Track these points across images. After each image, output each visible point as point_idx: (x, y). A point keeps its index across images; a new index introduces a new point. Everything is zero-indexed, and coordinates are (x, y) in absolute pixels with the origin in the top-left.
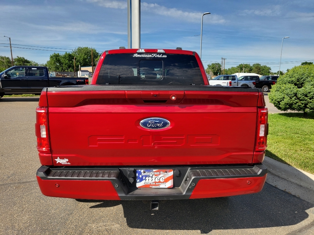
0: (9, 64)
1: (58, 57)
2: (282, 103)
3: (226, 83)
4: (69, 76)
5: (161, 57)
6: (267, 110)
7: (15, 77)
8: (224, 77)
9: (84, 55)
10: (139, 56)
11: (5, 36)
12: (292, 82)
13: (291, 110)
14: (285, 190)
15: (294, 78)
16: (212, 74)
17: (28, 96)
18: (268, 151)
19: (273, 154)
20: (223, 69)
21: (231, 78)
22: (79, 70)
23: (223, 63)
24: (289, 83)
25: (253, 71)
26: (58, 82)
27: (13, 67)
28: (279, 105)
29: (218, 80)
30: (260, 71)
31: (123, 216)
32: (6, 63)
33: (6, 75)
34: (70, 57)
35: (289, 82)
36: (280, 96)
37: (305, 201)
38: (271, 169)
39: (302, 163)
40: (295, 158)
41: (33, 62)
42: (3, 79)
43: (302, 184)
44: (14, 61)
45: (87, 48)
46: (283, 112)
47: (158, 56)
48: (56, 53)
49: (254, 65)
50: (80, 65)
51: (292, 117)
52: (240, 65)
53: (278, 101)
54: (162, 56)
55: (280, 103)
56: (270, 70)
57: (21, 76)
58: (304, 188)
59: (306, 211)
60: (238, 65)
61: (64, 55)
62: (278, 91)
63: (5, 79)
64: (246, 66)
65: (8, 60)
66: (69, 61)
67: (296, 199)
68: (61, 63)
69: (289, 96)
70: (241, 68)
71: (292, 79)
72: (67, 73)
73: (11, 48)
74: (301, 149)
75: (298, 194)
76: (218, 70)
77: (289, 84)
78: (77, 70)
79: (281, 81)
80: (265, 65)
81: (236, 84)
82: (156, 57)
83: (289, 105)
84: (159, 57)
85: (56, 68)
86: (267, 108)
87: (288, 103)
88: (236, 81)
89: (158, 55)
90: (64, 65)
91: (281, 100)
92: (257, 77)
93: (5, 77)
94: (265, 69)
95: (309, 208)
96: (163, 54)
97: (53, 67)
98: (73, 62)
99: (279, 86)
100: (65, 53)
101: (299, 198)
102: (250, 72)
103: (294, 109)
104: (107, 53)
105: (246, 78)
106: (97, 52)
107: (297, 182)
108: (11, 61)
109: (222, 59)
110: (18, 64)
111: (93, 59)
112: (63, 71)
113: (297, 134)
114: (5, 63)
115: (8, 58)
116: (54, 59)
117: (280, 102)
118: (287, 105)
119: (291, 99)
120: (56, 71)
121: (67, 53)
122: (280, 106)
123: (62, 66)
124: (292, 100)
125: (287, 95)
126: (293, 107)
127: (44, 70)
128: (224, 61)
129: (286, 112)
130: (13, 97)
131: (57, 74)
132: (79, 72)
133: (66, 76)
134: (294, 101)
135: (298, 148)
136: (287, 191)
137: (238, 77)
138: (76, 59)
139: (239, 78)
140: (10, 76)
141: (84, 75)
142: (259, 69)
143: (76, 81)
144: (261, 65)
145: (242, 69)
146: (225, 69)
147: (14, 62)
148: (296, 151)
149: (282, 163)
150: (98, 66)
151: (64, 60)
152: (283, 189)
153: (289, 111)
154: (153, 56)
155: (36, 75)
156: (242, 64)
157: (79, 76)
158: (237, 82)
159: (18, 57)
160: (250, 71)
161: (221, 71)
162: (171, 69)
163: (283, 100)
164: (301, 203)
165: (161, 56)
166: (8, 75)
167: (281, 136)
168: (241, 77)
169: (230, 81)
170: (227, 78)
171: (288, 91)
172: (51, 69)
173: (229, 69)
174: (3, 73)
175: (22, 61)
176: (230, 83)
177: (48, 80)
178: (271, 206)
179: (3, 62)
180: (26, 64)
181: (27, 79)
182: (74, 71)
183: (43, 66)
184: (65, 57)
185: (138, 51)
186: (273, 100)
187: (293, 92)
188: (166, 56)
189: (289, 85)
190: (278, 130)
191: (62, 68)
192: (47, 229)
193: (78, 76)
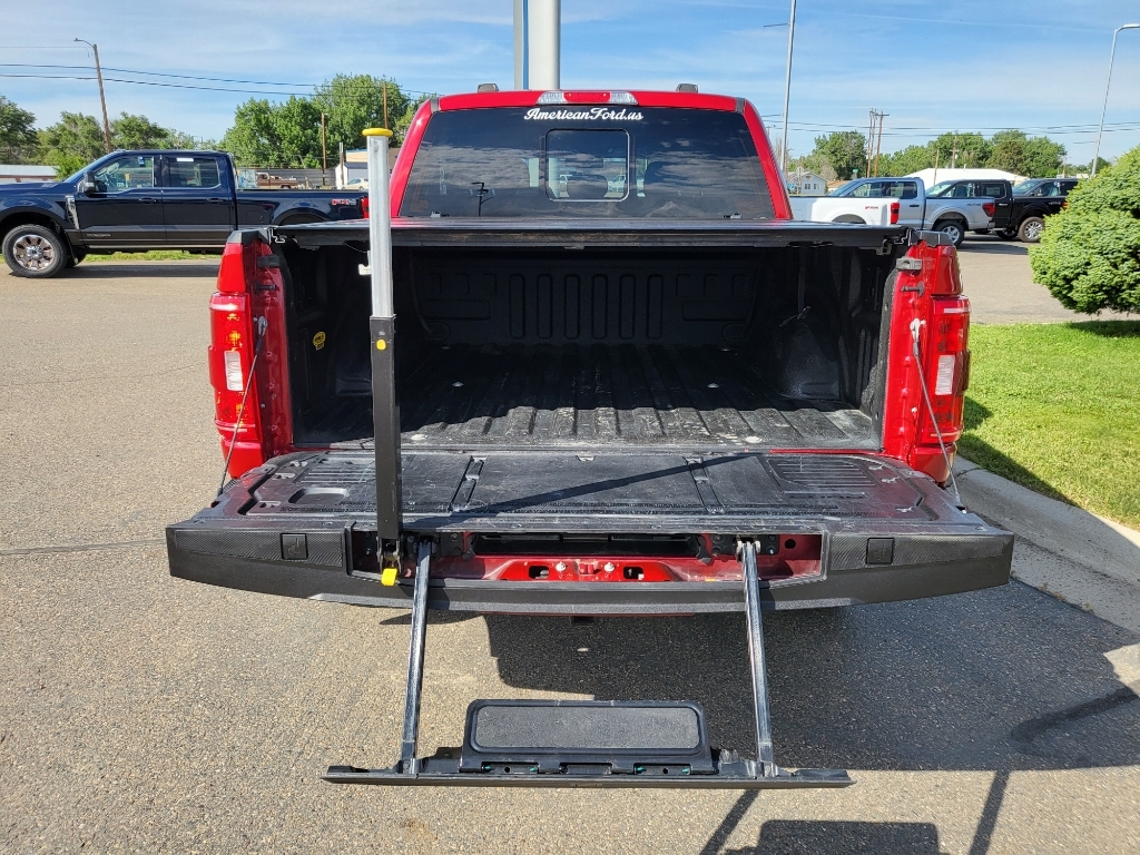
0: (96, 144)
1: (264, 113)
2: (1081, 284)
3: (880, 210)
4: (303, 185)
5: (621, 118)
6: (966, 306)
7: (122, 188)
8: (874, 185)
9: (356, 104)
10: (545, 116)
11: (76, 40)
12: (1122, 204)
13: (1115, 308)
14: (1046, 585)
15: (1132, 189)
16: (828, 173)
17: (166, 257)
18: (1003, 456)
19: (1019, 466)
20: (875, 152)
21: (901, 188)
22: (338, 162)
23: (877, 131)
24: (1112, 206)
25: (991, 160)
26: (268, 208)
27: (112, 154)
28: (1069, 292)
29: (848, 196)
30: (1021, 161)
31: (488, 650)
32: (87, 138)
33: (92, 185)
34: (309, 114)
35: (1112, 204)
36: (1073, 259)
37: (1109, 623)
38: (1007, 519)
39: (1120, 497)
40: (1096, 482)
41: (176, 135)
42: (82, 198)
43: (1108, 570)
44: (112, 130)
45: (365, 80)
46: (1084, 318)
47: (612, 115)
48: (258, 99)
49: (997, 137)
50: (341, 145)
51: (1118, 336)
52: (942, 139)
53: (1066, 276)
54: (626, 114)
55: (1074, 283)
56: (1064, 154)
57: (139, 187)
58: (1116, 581)
59: (1106, 655)
60: (935, 139)
61: (285, 105)
62: (1068, 238)
63: (88, 199)
64: (967, 142)
65: (92, 127)
66: (304, 129)
67: (1078, 617)
68: (275, 138)
69: (1108, 259)
70: (945, 151)
71: (1124, 191)
72: (299, 172)
73: (101, 83)
74: (1127, 449)
75: (1089, 602)
76: (854, 159)
77: (1111, 210)
78: (332, 163)
79: (1082, 202)
80: (1042, 136)
81: (919, 211)
82: (604, 118)
83: (1106, 292)
84: (617, 118)
85: (257, 154)
86: (966, 301)
87: (1103, 286)
88: (919, 200)
89: (613, 113)
90: (285, 144)
91: (1079, 274)
92: (1005, 186)
93: (90, 192)
94: (1039, 151)
95: (1119, 645)
96: (630, 108)
97: (247, 151)
98: (316, 132)
99: (1076, 219)
100: (288, 98)
101: (1089, 613)
102: (980, 166)
103: (1125, 306)
104: (435, 108)
105: (959, 189)
106: (402, 93)
107: (1095, 562)
108: (103, 129)
109: (874, 114)
110: (126, 140)
111: (389, 120)
112: (281, 164)
113: (1123, 397)
114: (83, 139)
115: (91, 120)
116: (249, 121)
117: (1073, 279)
118: (1100, 290)
119: (1117, 269)
120: (257, 165)
121: (297, 98)
122: (1074, 295)
123: (279, 149)
124: (1120, 272)
125: (1101, 253)
126: (1123, 299)
127: (217, 163)
128: (878, 121)
129: (1094, 317)
130: (118, 260)
131: (263, 177)
132: (338, 169)
133: (294, 184)
134: (1127, 275)
135: (1114, 447)
136: (1051, 589)
137: (927, 187)
138: (327, 120)
139: (932, 189)
140: (104, 188)
141: (359, 181)
142: (1016, 152)
143: (330, 204)
144: (1028, 138)
145: (951, 154)
146: (879, 155)
147: (113, 134)
148: (1105, 456)
149: (1046, 498)
150: (406, 146)
151: (287, 126)
152: (1038, 584)
153: (1107, 315)
154: (594, 115)
155: (189, 182)
156: (949, 135)
157: (339, 186)
158: (921, 203)
159: (124, 114)
160: (982, 159)
161: (865, 162)
162: (673, 160)
163: (1085, 273)
164: (1095, 630)
165: (621, 116)
166: (97, 182)
167: (1060, 403)
168: (941, 185)
169: (895, 200)
170: (884, 189)
171: (1107, 239)
172: (239, 158)
173: (896, 154)
174: (81, 177)
175: (141, 131)
176: (895, 209)
177: (234, 200)
178: (987, 637)
179: (75, 135)
180: (153, 140)
181: (162, 196)
182: (321, 163)
183: (212, 151)
184: (288, 116)
185: (541, 100)
186: (1045, 273)
187: (1123, 242)
188: (640, 117)
189: (1111, 217)
190: (1051, 383)
191: (280, 157)
192: (253, 679)
193: (335, 184)
